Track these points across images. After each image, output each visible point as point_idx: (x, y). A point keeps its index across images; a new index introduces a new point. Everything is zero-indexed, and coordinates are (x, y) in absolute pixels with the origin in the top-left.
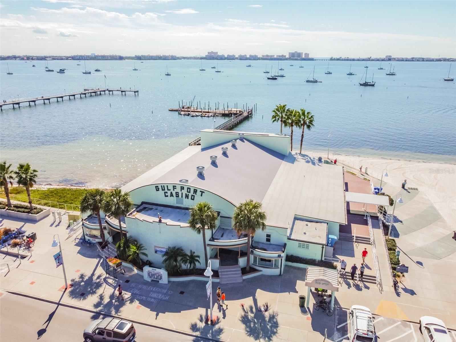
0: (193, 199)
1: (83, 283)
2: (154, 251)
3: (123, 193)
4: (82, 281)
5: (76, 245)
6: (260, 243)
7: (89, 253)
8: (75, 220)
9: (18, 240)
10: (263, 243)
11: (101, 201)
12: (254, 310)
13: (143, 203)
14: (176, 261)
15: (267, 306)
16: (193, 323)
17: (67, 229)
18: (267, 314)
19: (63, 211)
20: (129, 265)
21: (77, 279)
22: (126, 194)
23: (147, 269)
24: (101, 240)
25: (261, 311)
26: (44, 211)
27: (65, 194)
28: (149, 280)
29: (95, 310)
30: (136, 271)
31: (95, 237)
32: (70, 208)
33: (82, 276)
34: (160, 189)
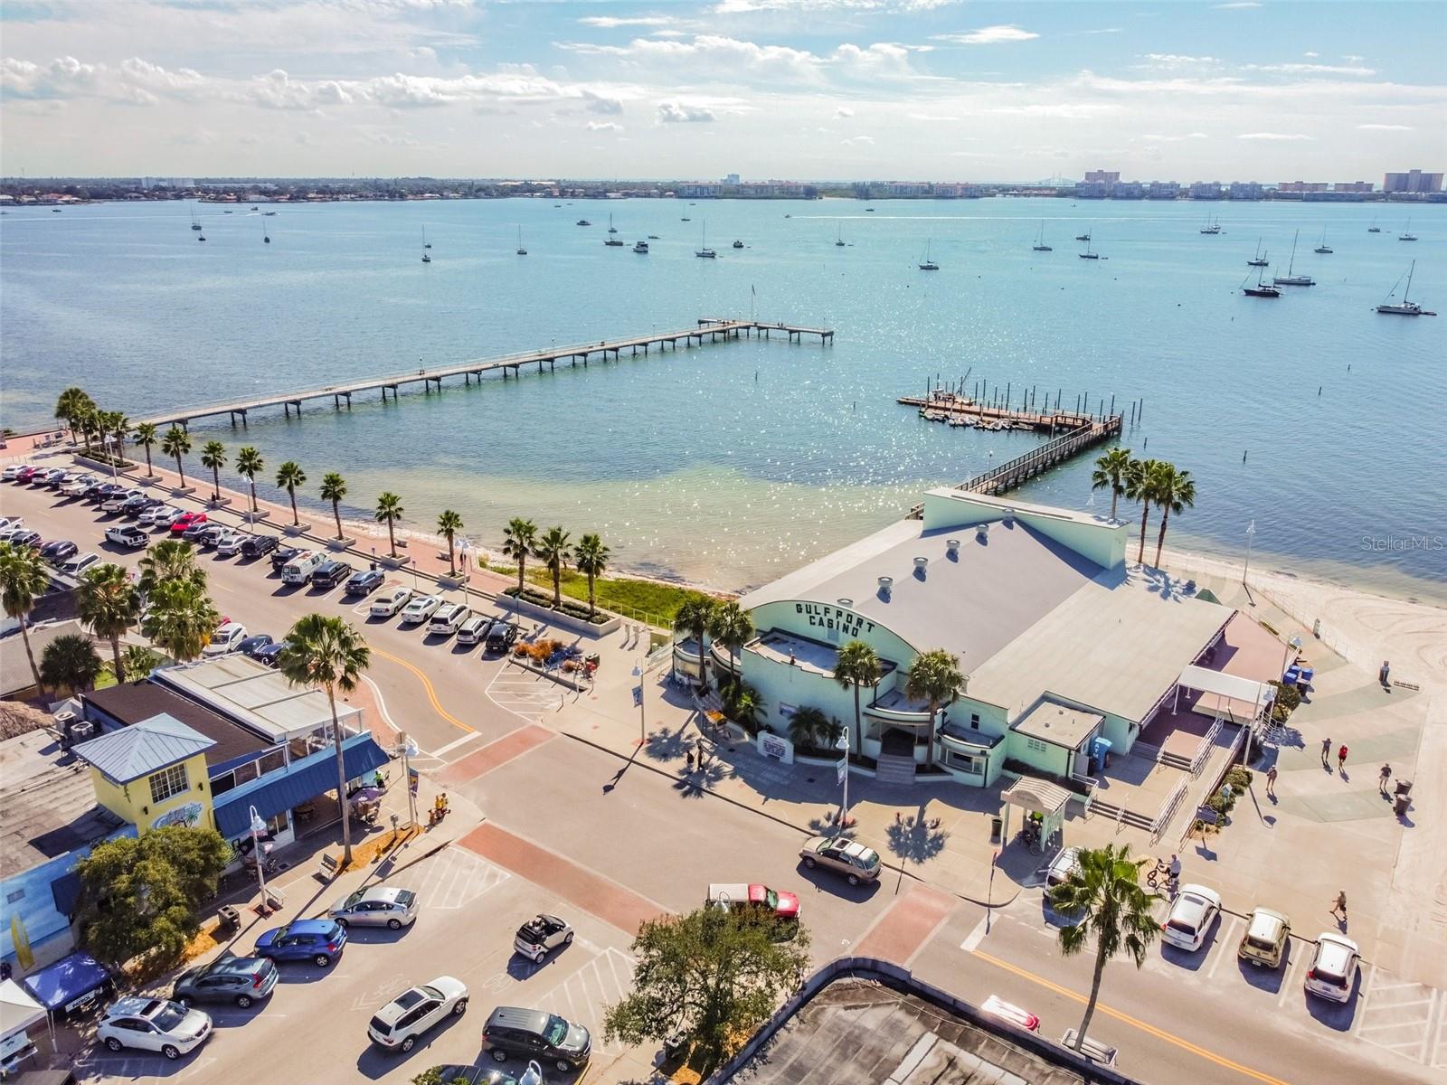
0: (856, 635)
1: (665, 741)
2: (778, 710)
3: (741, 609)
4: (665, 738)
5: (660, 684)
6: (960, 727)
7: (679, 700)
8: (661, 644)
9: (572, 663)
10: (965, 730)
11: (707, 616)
12: (914, 823)
13: (774, 630)
14: (809, 729)
15: (938, 823)
16: (816, 819)
17: (647, 656)
18: (931, 833)
19: (641, 625)
20: (738, 728)
21: (658, 734)
22: (747, 612)
23: (763, 736)
24: (698, 683)
25: (924, 826)
26: (612, 620)
27: (646, 594)
28: (765, 754)
29: (679, 777)
30: (747, 738)
31: (690, 676)
32: (653, 621)
33: (665, 731)
34: (804, 610)
